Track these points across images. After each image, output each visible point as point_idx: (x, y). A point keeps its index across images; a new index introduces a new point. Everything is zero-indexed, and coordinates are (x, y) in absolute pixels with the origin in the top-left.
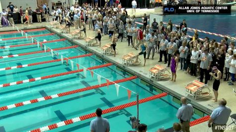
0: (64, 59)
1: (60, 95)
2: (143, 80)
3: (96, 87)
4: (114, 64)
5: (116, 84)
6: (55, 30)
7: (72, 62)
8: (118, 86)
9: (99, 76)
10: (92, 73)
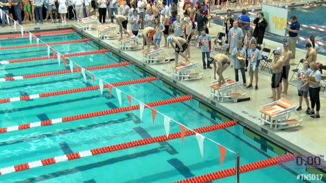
0: (105, 87)
1: (96, 152)
2: (248, 128)
3: (162, 140)
4: (195, 97)
5: (197, 134)
6: (89, 32)
7: (118, 92)
8: (200, 137)
9: (167, 120)
10: (154, 113)
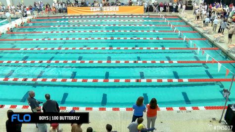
0: (186, 39)
1: (179, 62)
3: (204, 63)
4: (220, 49)
5: (219, 63)
6: (184, 18)
7: (191, 42)
8: (220, 65)
9: (208, 56)
10: (203, 52)
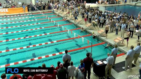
0: (60, 26)
3: (73, 39)
5: (82, 38)
7: (63, 27)
9: (75, 34)
10: (72, 32)
